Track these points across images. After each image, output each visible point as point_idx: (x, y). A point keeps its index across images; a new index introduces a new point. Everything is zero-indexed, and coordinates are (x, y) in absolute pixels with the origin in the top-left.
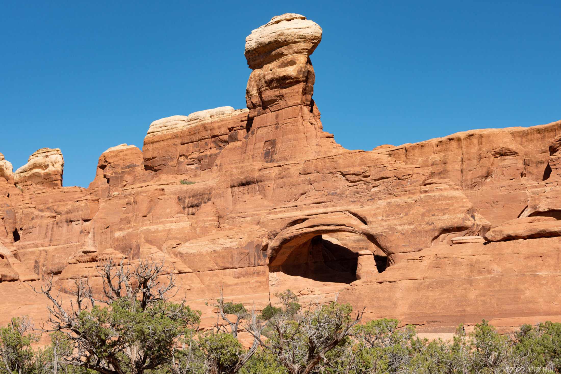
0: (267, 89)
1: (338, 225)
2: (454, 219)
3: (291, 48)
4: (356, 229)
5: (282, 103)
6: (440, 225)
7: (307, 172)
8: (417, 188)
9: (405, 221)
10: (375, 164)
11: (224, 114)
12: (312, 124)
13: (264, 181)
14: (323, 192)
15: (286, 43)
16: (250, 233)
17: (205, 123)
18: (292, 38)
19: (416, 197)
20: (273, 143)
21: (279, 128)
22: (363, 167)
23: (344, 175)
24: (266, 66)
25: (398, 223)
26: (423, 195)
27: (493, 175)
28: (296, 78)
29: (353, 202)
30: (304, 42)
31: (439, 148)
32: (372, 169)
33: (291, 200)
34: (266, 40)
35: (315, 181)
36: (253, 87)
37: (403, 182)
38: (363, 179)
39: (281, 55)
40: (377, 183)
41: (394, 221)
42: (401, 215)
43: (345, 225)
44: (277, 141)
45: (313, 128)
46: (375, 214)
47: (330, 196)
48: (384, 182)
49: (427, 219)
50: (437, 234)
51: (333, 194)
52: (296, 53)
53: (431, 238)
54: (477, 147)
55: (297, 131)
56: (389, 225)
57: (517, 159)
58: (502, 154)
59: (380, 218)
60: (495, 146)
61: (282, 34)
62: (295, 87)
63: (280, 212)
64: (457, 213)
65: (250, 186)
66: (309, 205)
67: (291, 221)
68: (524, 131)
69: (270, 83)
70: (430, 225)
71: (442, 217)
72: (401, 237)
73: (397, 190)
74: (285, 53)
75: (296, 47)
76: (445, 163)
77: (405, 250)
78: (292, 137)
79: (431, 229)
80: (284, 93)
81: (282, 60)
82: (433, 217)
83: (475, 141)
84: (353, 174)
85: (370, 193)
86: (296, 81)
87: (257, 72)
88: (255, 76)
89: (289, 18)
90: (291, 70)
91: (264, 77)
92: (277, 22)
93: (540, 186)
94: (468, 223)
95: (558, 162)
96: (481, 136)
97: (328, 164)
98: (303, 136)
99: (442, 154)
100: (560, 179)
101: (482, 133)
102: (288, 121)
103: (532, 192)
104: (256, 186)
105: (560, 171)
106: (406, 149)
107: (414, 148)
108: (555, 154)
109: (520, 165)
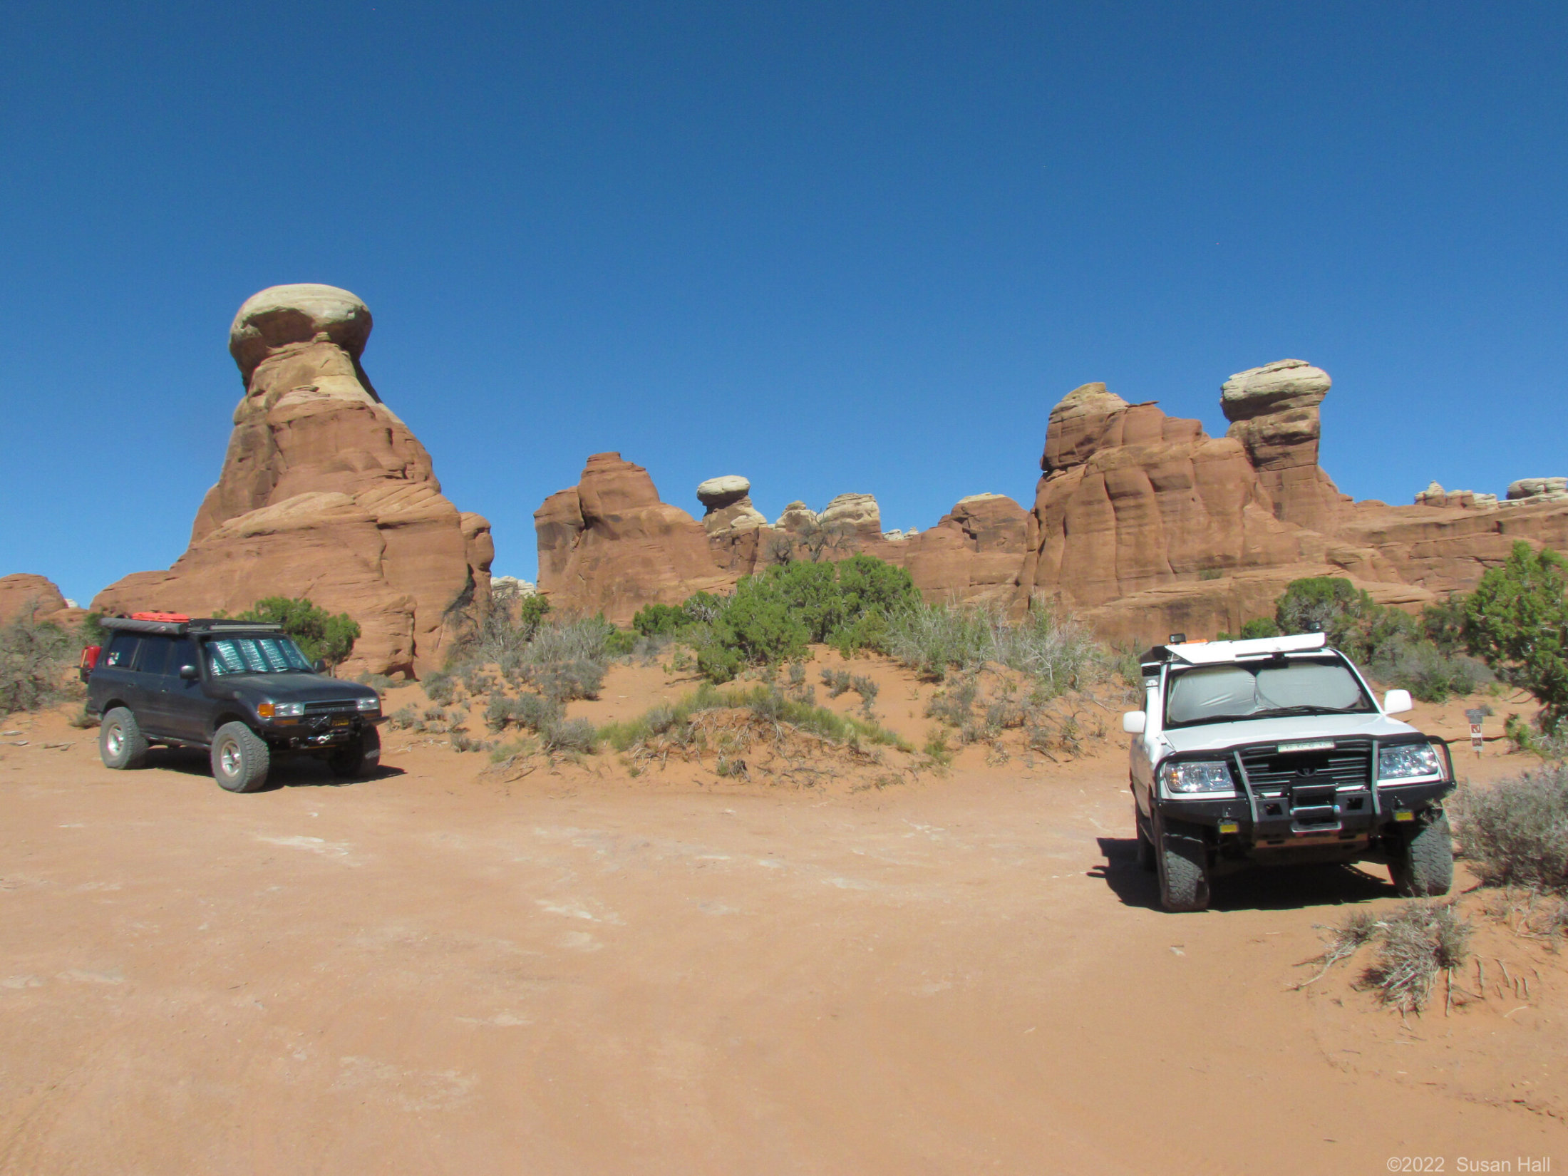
0: (1262, 446)
3: (1301, 400)
5: (1287, 462)
12: (1329, 485)
15: (1295, 395)
18: (1303, 390)
21: (1285, 490)
24: (1257, 419)
28: (1309, 434)
30: (1317, 393)
34: (1264, 390)
39: (1286, 407)
44: (1284, 504)
45: (1332, 491)
52: (1307, 406)
55: (1313, 495)
61: (1290, 385)
62: (1306, 444)
69: (1269, 440)
74: (1292, 405)
75: (1306, 399)
78: (1306, 500)
80: (1290, 451)
81: (1287, 413)
87: (1243, 424)
88: (1239, 429)
89: (1292, 365)
90: (1303, 426)
91: (1260, 431)
92: (1277, 370)
97: (1454, 548)
98: (1322, 499)
99: (1557, 531)
102: (1298, 482)
106: (1497, 522)
107: (1513, 522)
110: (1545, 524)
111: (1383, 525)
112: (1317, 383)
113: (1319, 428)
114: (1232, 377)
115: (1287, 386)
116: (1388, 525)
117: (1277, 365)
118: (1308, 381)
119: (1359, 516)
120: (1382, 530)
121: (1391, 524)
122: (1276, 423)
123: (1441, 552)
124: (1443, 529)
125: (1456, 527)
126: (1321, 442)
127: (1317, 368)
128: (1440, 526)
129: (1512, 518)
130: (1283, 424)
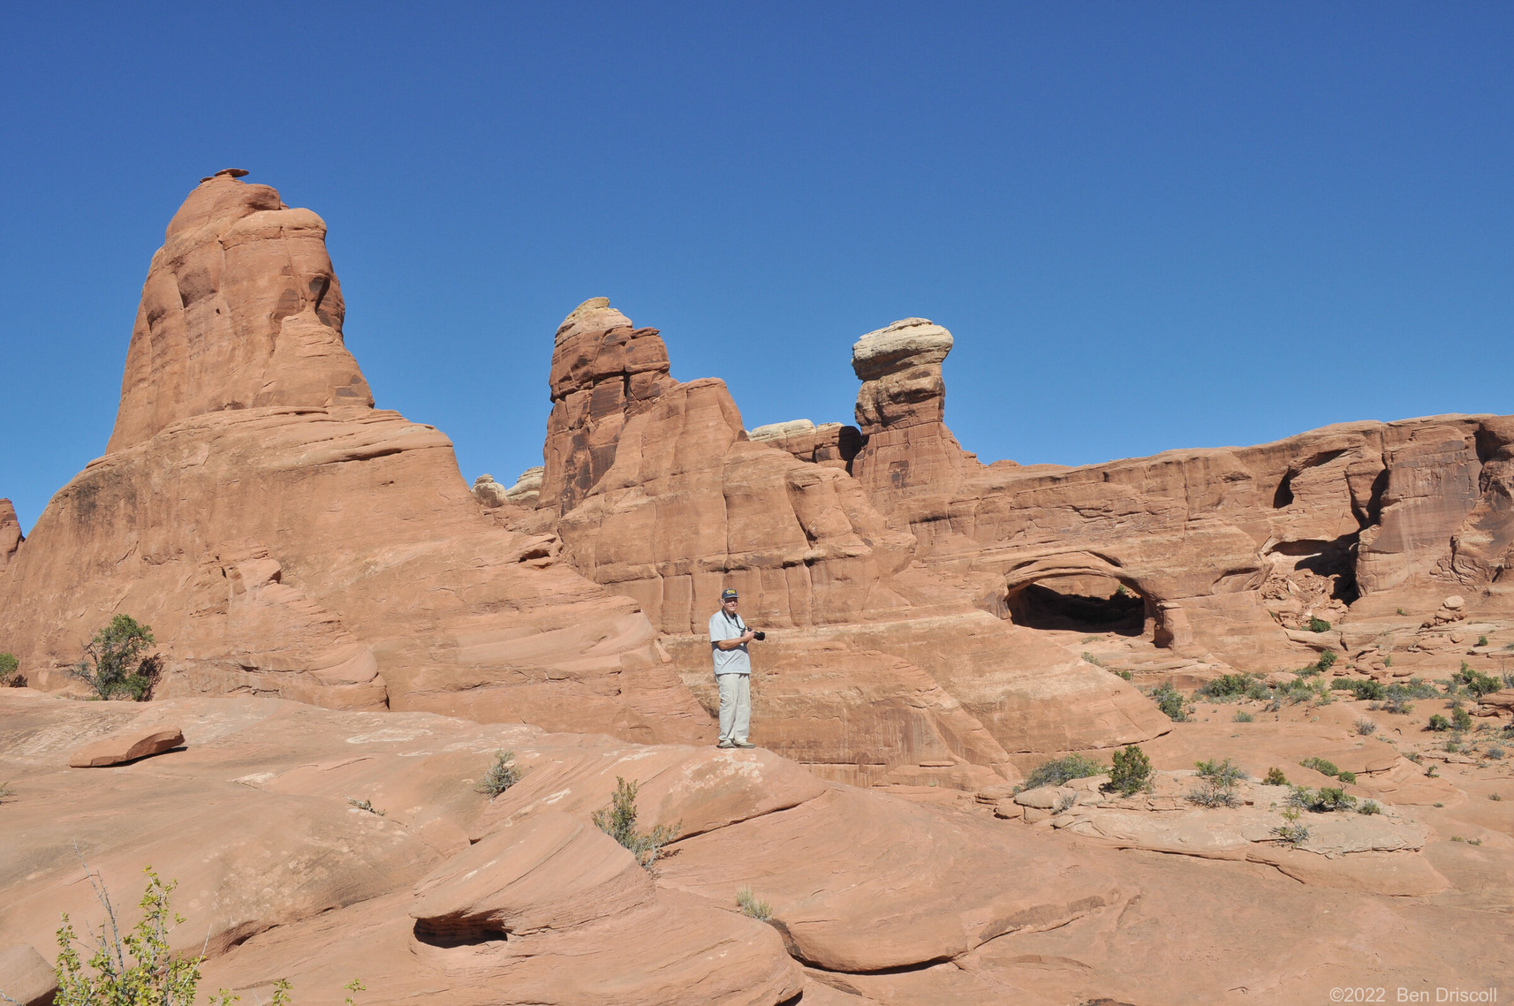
0: (890, 404)
1: (1080, 568)
2: (1241, 559)
3: (924, 357)
4: (1106, 572)
5: (912, 420)
6: (1223, 566)
8: (1183, 523)
9: (1175, 563)
10: (1119, 496)
11: (803, 428)
12: (953, 442)
13: (960, 516)
14: (1050, 530)
15: (918, 352)
17: (779, 439)
18: (925, 347)
19: (1182, 534)
21: (911, 448)
22: (1103, 500)
23: (1076, 509)
24: (884, 378)
25: (1165, 565)
26: (1191, 533)
28: (931, 391)
29: (1093, 541)
30: (939, 350)
32: (1116, 502)
33: (1003, 538)
34: (889, 348)
35: (1036, 517)
36: (868, 400)
37: (1159, 517)
38: (1104, 514)
39: (911, 365)
40: (1123, 518)
41: (1160, 563)
42: (1167, 556)
43: (1089, 568)
44: (910, 462)
45: (955, 447)
46: (1129, 555)
47: (1061, 534)
48: (1132, 518)
49: (1204, 560)
50: (1219, 576)
51: (1064, 531)
52: (929, 362)
53: (1212, 582)
54: (1203, 472)
55: (937, 452)
56: (1155, 567)
57: (1250, 484)
58: (1233, 479)
59: (1139, 559)
60: (1225, 470)
62: (930, 401)
63: (998, 553)
64: (1244, 553)
65: (938, 522)
66: (1034, 544)
67: (1016, 564)
68: (1243, 451)
69: (895, 398)
70: (1210, 566)
71: (1224, 558)
72: (1173, 581)
73: (1151, 527)
74: (915, 362)
75: (929, 356)
76: (1164, 489)
77: (1180, 596)
78: (931, 457)
79: (1212, 571)
80: (915, 408)
81: (911, 370)
82: (1213, 558)
83: (1200, 464)
84: (1089, 509)
85: (1115, 531)
86: (929, 395)
87: (873, 384)
88: (869, 388)
89: (915, 323)
90: (926, 383)
91: (887, 390)
92: (901, 328)
93: (1281, 514)
94: (1258, 564)
95: (1302, 486)
96: (1207, 459)
97: (1053, 497)
98: (945, 456)
99: (1159, 480)
100: (1306, 506)
101: (1208, 456)
102: (923, 439)
103: (1273, 520)
104: (947, 522)
105: (1305, 498)
106: (1104, 473)
107: (1119, 472)
108: (1296, 478)
109: (1254, 490)
110: (1148, 473)
111: (1003, 480)
112: (938, 339)
113: (942, 384)
114: (862, 337)
115: (908, 343)
116: (1006, 480)
117: (901, 324)
118: (929, 338)
119: (982, 472)
120: (1002, 485)
121: (1011, 480)
122: (901, 380)
123: (1041, 502)
124: (1057, 482)
125: (1070, 480)
126: (946, 399)
127: (940, 326)
128: (1054, 480)
129: (1118, 468)
130: (907, 382)
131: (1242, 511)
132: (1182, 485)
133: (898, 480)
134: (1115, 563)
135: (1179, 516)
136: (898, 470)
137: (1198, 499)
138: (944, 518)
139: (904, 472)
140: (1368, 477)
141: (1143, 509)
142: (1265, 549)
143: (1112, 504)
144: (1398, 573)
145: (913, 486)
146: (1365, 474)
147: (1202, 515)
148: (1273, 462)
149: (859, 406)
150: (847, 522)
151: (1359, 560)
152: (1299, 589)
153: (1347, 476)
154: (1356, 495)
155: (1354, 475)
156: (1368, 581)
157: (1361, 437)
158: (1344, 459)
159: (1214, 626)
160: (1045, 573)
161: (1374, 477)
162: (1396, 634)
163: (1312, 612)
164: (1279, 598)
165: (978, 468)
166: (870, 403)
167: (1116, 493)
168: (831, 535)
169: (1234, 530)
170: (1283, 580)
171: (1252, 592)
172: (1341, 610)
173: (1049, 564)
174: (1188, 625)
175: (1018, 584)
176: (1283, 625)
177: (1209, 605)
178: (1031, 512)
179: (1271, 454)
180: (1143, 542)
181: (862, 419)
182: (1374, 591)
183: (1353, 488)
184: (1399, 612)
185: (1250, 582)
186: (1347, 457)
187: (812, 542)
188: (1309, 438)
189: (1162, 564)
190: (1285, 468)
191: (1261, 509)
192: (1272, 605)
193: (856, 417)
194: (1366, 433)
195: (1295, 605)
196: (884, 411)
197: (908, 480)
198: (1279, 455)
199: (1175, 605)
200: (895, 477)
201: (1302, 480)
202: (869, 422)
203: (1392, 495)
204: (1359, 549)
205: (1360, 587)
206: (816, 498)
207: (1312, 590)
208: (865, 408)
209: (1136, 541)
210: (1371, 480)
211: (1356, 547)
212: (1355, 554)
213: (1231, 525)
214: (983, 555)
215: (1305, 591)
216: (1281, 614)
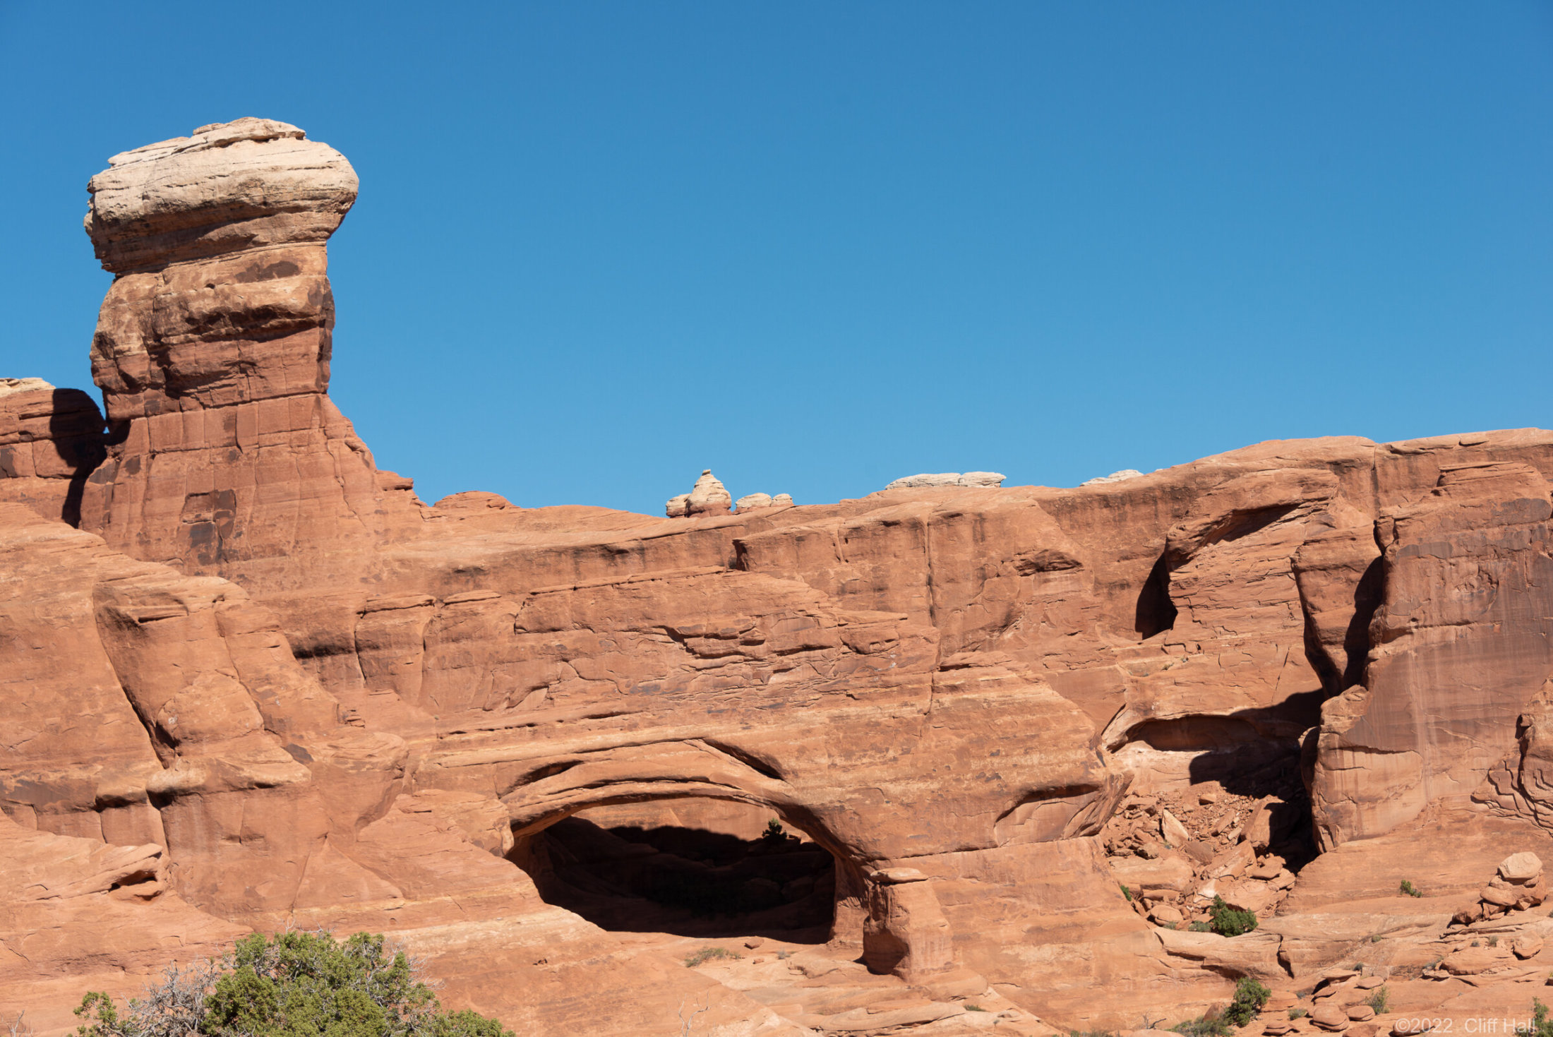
0: (191, 341)
1: (685, 780)
2: (1059, 764)
3: (282, 225)
4: (744, 791)
5: (249, 385)
6: (1019, 780)
7: (547, 626)
8: (928, 677)
9: (910, 771)
10: (778, 606)
12: (353, 449)
13: (388, 646)
14: (610, 685)
15: (266, 210)
16: (465, 817)
18: (286, 198)
19: (925, 703)
20: (224, 501)
21: (243, 459)
22: (741, 616)
23: (676, 636)
24: (176, 269)
25: (885, 775)
26: (947, 699)
27: (1021, 623)
28: (302, 314)
29: (715, 714)
30: (321, 209)
31: (852, 546)
32: (771, 621)
33: (496, 704)
34: (191, 196)
35: (578, 653)
36: (129, 327)
37: (874, 661)
38: (742, 649)
39: (247, 242)
40: (788, 660)
41: (872, 770)
42: (891, 754)
43: (706, 780)
44: (239, 496)
45: (360, 461)
46: (802, 751)
47: (637, 697)
48: (809, 659)
49: (975, 765)
50: (1010, 804)
51: (646, 690)
52: (296, 239)
53: (994, 816)
54: (971, 549)
55: (313, 471)
56: (863, 781)
57: (1078, 580)
58: (1040, 567)
59: (825, 761)
60: (1021, 544)
61: (257, 182)
62: (296, 338)
63: (482, 742)
64: (1068, 749)
65: (328, 660)
66: (574, 720)
67: (528, 770)
68: (1062, 499)
69: (204, 326)
70: (988, 780)
71: (1022, 761)
72: (903, 813)
73: (857, 682)
74: (261, 236)
75: (297, 223)
76: (880, 590)
77: (919, 848)
78: (295, 486)
79: (992, 792)
80: (256, 356)
81: (248, 256)
82: (996, 760)
83: (965, 530)
84: (707, 636)
85: (768, 690)
86: (299, 323)
87: (142, 283)
88: (132, 294)
89: (260, 132)
90: (286, 292)
91: (183, 303)
92: (224, 144)
93: (1148, 652)
94: (1098, 775)
95: (1195, 589)
96: (981, 518)
97: (621, 604)
98: (334, 484)
99: (868, 565)
100: (1203, 634)
101: (983, 509)
102: (275, 438)
103: (1130, 667)
104: (354, 660)
105: (1201, 614)
106: (736, 543)
107: (772, 543)
108: (1184, 568)
109: (1088, 596)
110: (842, 547)
111: (481, 550)
112: (320, 180)
113: (328, 297)
114: (117, 159)
115: (244, 185)
116: (490, 552)
117: (224, 132)
118: (298, 175)
119: (427, 527)
120: (478, 564)
121: (501, 550)
122: (220, 281)
123: (589, 617)
124: (618, 559)
125: (650, 555)
126: (336, 334)
127: (324, 146)
128: (612, 553)
129: (770, 533)
130: (238, 286)
131: (1058, 644)
132: (923, 577)
133: (207, 541)
134: (770, 771)
135: (920, 658)
136: (209, 515)
137: (959, 615)
138: (345, 650)
139: (223, 521)
140: (1342, 574)
141: (835, 639)
142: (1111, 737)
143: (762, 625)
144: (1404, 798)
145: (246, 558)
146: (1337, 567)
147: (972, 657)
148: (1130, 527)
149: (103, 342)
150: (251, 705)
151: (1319, 767)
152: (1185, 833)
153: (1297, 571)
154: (1317, 616)
155: (1313, 568)
156: (1339, 815)
157: (1329, 475)
158: (1292, 529)
159: (997, 921)
160: (600, 793)
161: (1357, 576)
162: (1398, 939)
163: (1217, 887)
164: (1143, 855)
165: (417, 516)
166: (135, 335)
167: (770, 597)
168: (215, 737)
169: (1045, 693)
170: (1151, 812)
171: (1084, 841)
172: (1280, 883)
173: (610, 771)
174: (942, 920)
175: (533, 820)
176: (1151, 919)
177: (987, 872)
178: (567, 639)
179: (1128, 508)
180: (833, 719)
181: (111, 377)
182: (1352, 839)
183: (1311, 599)
184: (1405, 889)
185: (1080, 818)
186: (1297, 523)
187: (167, 751)
188: (1213, 473)
189: (878, 772)
190: (1158, 542)
191: (1103, 641)
192: (1126, 870)
193: (95, 371)
194: (1340, 466)
195: (1176, 869)
196: (174, 358)
197: (233, 543)
198: (1144, 510)
199: (914, 873)
200: (199, 533)
201: (1196, 573)
202: (133, 386)
203: (1392, 618)
204: (1321, 744)
205: (1322, 829)
206: (177, 649)
207: (1216, 834)
208: (120, 347)
209: (818, 716)
210: (1349, 581)
211: (1314, 737)
212: (1311, 753)
213: (1037, 681)
214: (446, 746)
215: (1201, 838)
216: (1147, 893)
